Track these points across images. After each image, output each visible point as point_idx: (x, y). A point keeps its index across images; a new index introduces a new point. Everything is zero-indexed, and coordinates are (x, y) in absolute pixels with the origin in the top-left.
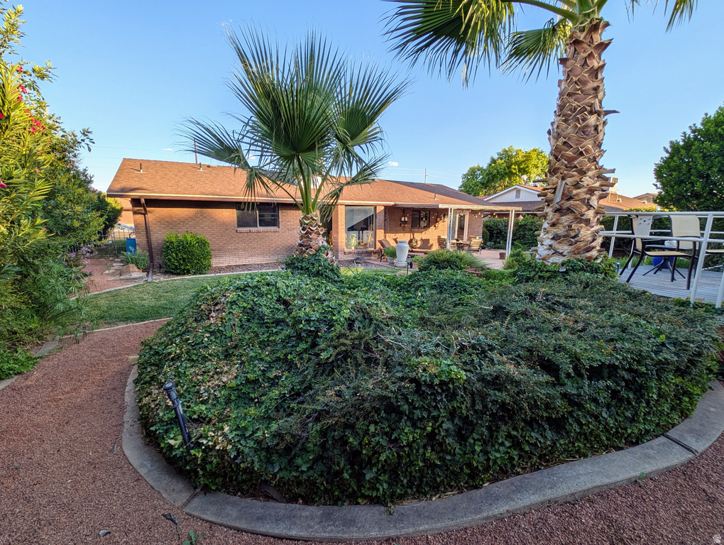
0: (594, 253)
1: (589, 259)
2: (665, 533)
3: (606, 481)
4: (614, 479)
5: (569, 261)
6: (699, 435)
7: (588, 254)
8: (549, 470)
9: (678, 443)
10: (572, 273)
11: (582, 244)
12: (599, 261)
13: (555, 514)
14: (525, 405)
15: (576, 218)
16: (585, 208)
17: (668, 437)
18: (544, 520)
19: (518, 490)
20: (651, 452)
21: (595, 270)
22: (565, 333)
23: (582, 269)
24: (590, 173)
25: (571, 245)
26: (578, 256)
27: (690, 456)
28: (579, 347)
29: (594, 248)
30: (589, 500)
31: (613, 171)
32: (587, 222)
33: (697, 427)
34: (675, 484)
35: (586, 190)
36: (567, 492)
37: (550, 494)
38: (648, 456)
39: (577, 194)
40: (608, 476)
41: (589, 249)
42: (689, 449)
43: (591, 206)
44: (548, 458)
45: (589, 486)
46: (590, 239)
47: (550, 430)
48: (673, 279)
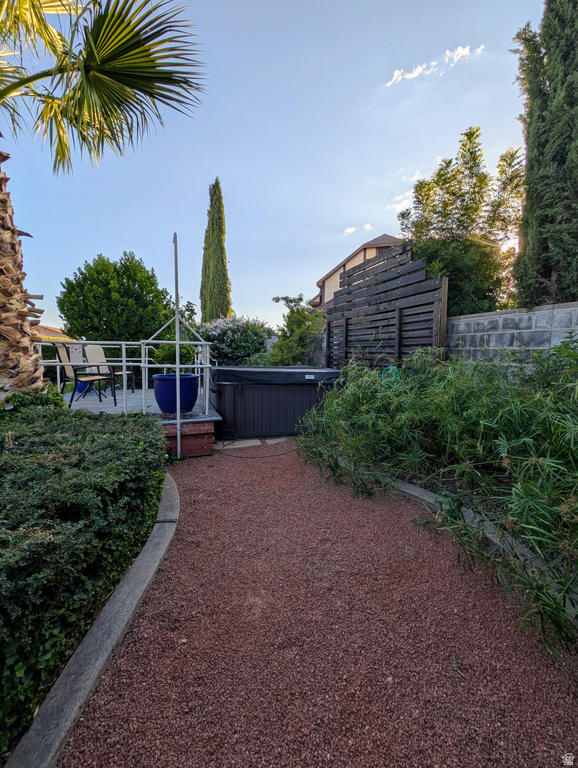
0: (39, 384)
1: (36, 390)
2: (191, 588)
3: (144, 587)
4: (148, 581)
5: (14, 396)
6: (171, 508)
7: (34, 386)
8: (96, 623)
9: (165, 522)
10: (23, 410)
11: (25, 375)
12: (45, 392)
13: (123, 657)
14: (69, 567)
15: (11, 346)
16: (18, 336)
17: (158, 522)
18: (118, 673)
19: (79, 673)
20: (156, 540)
21: (45, 402)
22: (68, 472)
23: (32, 403)
24: (16, 296)
25: (12, 377)
26: (24, 389)
27: (176, 525)
28: (96, 476)
29: (38, 378)
30: (139, 616)
31: (41, 297)
32: (25, 350)
33: (168, 504)
34: (178, 551)
35: (15, 314)
36: (123, 625)
37: (110, 643)
38: (157, 545)
39: (6, 318)
40: (143, 582)
41: (34, 380)
42: (172, 521)
43: (25, 333)
44: (90, 613)
45: (135, 603)
46: (32, 369)
47: (89, 579)
48: (101, 401)
